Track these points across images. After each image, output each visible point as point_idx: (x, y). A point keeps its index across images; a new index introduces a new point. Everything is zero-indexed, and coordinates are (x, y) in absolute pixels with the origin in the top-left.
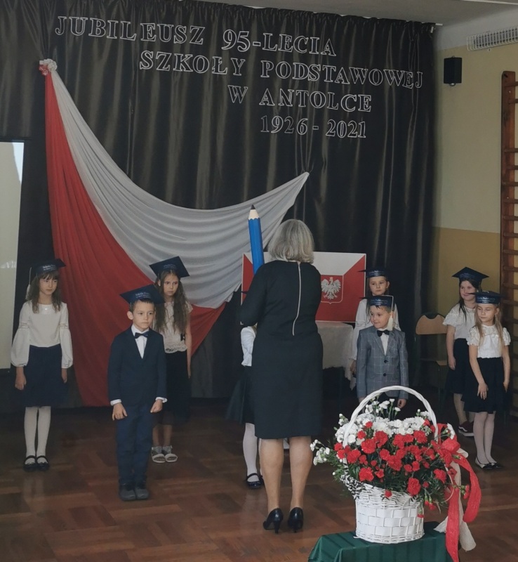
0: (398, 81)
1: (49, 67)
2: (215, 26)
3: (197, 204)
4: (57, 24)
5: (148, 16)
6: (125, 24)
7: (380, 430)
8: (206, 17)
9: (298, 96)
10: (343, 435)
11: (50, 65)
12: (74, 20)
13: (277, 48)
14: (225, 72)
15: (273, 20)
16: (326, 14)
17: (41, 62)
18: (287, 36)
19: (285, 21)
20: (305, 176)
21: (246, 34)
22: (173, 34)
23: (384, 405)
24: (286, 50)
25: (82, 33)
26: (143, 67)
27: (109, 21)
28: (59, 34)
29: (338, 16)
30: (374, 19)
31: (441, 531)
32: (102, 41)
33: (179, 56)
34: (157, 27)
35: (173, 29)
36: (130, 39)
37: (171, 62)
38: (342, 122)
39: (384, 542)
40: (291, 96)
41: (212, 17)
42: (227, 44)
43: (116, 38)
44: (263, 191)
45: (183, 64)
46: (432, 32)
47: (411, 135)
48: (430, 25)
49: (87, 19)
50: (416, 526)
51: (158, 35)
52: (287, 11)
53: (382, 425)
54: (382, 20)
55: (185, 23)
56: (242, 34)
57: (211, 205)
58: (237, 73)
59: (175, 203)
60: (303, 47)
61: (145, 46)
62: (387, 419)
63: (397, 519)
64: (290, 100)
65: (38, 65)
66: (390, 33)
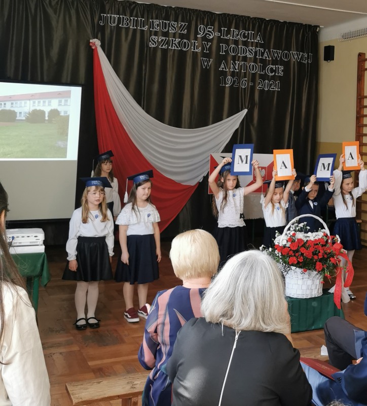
0: (299, 58)
1: (96, 44)
2: (193, 23)
3: (183, 126)
4: (100, 18)
5: (154, 16)
6: (141, 20)
7: (299, 238)
8: (188, 18)
9: (241, 66)
10: (279, 240)
11: (97, 42)
12: (111, 17)
13: (229, 37)
14: (199, 50)
15: (227, 21)
16: (258, 18)
17: (91, 41)
18: (235, 30)
19: (234, 21)
20: (245, 111)
21: (211, 28)
22: (169, 27)
23: (301, 225)
24: (234, 38)
25: (115, 25)
26: (152, 45)
27: (131, 18)
28: (102, 24)
29: (265, 19)
30: (285, 22)
31: (332, 292)
32: (127, 29)
33: (173, 40)
34: (160, 23)
35: (169, 24)
36: (144, 29)
37: (168, 43)
38: (267, 81)
39: (301, 298)
40: (237, 65)
41: (192, 18)
42: (200, 34)
43: (136, 28)
44: (221, 119)
45: (175, 45)
46: (318, 30)
47: (306, 89)
48: (317, 27)
49: (118, 16)
50: (319, 289)
51: (160, 27)
52: (235, 16)
53: (300, 236)
54: (289, 23)
55: (176, 20)
56: (209, 28)
57: (190, 127)
58: (206, 51)
59: (170, 124)
60: (244, 37)
61: (153, 33)
62: (303, 233)
63: (309, 285)
64: (237, 68)
65: (90, 43)
66: (294, 30)
